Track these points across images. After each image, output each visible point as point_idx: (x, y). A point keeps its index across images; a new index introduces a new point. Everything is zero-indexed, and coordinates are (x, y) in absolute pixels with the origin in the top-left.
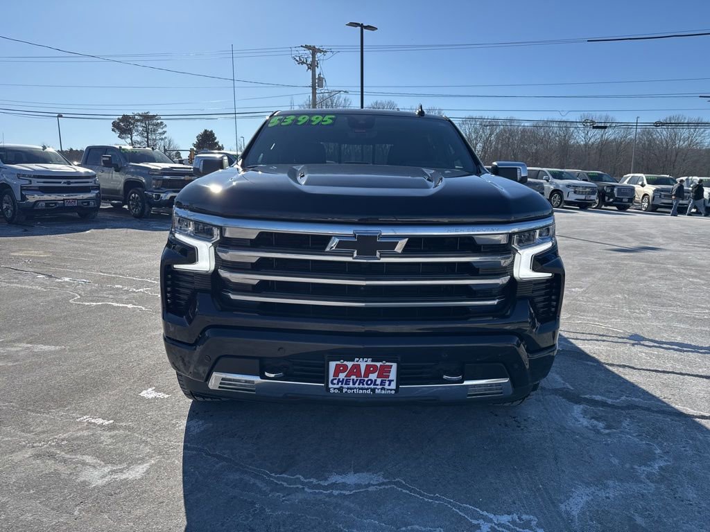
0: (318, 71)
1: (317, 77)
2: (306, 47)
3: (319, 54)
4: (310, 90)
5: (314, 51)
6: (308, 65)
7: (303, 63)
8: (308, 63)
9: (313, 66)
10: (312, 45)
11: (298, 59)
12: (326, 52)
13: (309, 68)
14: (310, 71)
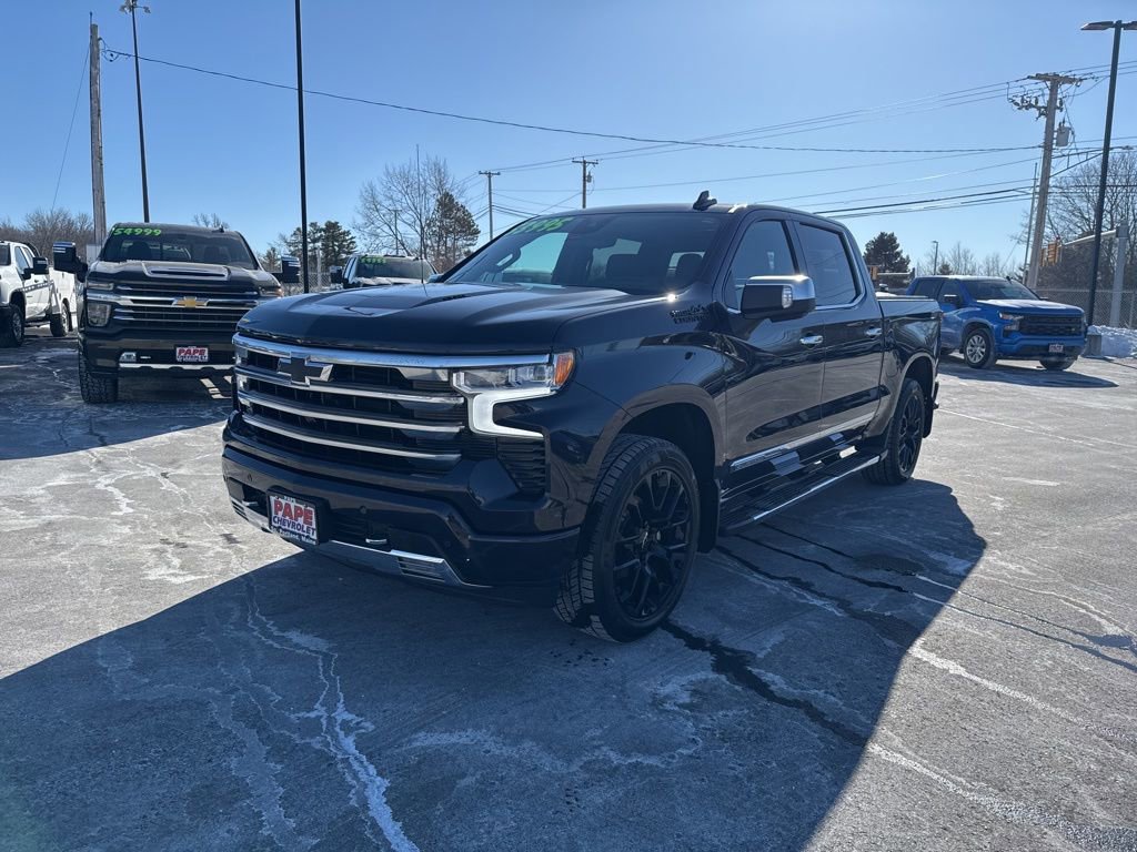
0: (1059, 117)
1: (1056, 127)
2: (1038, 77)
3: (1065, 87)
4: (1040, 152)
5: (1055, 81)
6: (1039, 108)
7: (1030, 106)
8: (1040, 104)
9: (1048, 112)
10: (1050, 71)
11: (1018, 100)
12: (1081, 80)
13: (1041, 114)
14: (1043, 120)
